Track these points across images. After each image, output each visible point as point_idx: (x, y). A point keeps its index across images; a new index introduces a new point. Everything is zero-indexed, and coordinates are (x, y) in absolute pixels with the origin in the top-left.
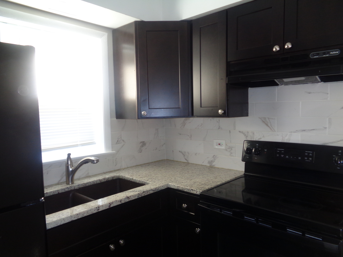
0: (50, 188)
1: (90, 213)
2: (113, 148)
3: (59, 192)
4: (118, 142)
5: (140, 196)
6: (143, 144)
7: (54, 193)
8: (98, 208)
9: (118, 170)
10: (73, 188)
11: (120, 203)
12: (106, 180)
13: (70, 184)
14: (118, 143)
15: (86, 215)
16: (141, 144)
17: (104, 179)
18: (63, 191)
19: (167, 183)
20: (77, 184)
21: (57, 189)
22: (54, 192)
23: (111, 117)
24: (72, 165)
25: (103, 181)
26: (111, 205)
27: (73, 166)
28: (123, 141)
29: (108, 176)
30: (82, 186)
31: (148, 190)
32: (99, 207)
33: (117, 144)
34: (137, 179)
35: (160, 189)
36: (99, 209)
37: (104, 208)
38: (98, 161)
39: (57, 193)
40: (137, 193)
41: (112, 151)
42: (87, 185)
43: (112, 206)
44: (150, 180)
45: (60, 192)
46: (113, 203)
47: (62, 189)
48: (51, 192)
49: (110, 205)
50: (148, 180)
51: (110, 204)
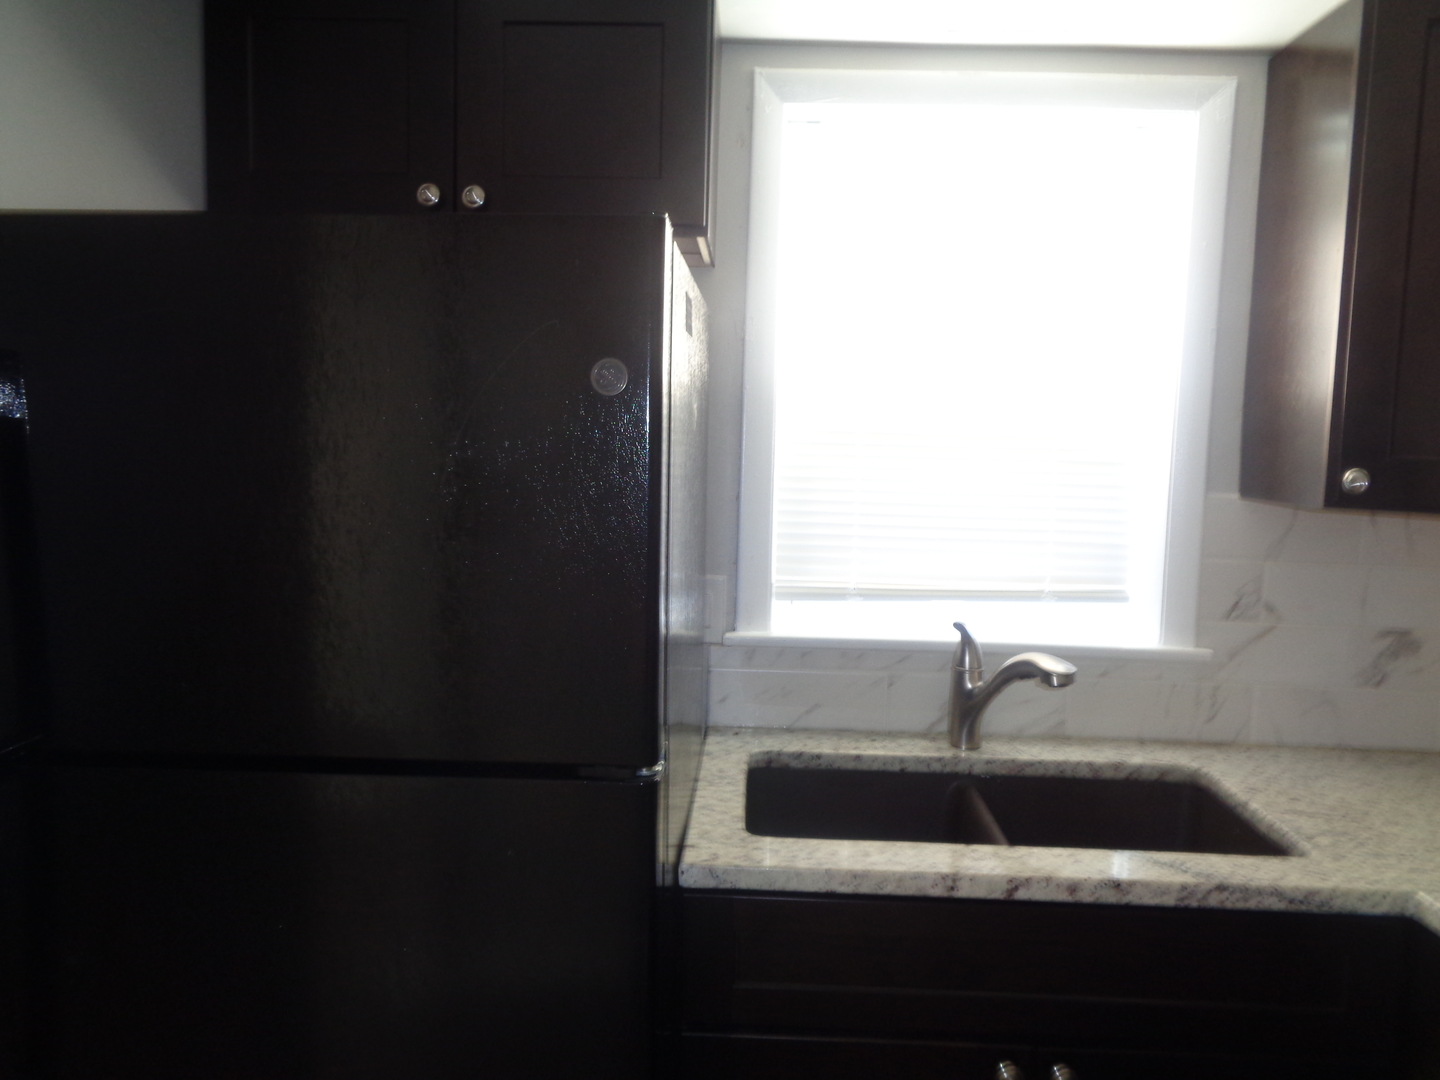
0: (886, 743)
1: (909, 890)
2: (1200, 634)
3: (906, 765)
4: (1235, 610)
5: (1194, 904)
6: (1403, 643)
7: (884, 764)
8: (949, 883)
9: (1219, 745)
10: (962, 768)
11: (1063, 896)
12: (1122, 775)
13: (964, 747)
14: (1234, 614)
15: (889, 889)
16: (1387, 641)
17: (1117, 767)
18: (923, 768)
19: (1406, 887)
20: (986, 756)
21: (900, 752)
22: (885, 760)
23: (1211, 483)
24: (977, 672)
25: (1109, 774)
26: (1016, 888)
27: (980, 679)
28: (1270, 609)
29: (1138, 758)
30: (1004, 772)
31: (1254, 884)
32: (954, 880)
33: (1228, 616)
34: (1265, 813)
35: (1338, 905)
36: (952, 888)
37: (980, 893)
38: (1067, 680)
39: (897, 768)
40: (1179, 879)
41: (1197, 646)
42: (1029, 772)
43: (1022, 895)
44: (1324, 841)
45: (911, 768)
46: (1028, 881)
47: (918, 760)
48: (875, 758)
49: (1009, 887)
50: (1310, 838)
51: (1015, 884)
